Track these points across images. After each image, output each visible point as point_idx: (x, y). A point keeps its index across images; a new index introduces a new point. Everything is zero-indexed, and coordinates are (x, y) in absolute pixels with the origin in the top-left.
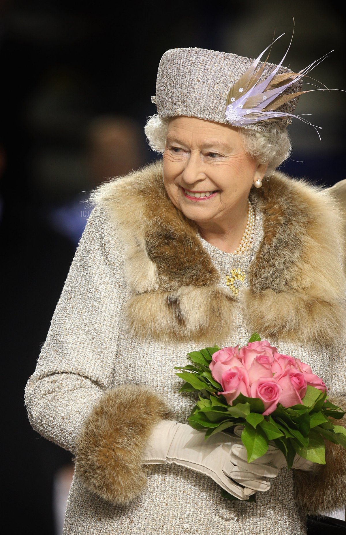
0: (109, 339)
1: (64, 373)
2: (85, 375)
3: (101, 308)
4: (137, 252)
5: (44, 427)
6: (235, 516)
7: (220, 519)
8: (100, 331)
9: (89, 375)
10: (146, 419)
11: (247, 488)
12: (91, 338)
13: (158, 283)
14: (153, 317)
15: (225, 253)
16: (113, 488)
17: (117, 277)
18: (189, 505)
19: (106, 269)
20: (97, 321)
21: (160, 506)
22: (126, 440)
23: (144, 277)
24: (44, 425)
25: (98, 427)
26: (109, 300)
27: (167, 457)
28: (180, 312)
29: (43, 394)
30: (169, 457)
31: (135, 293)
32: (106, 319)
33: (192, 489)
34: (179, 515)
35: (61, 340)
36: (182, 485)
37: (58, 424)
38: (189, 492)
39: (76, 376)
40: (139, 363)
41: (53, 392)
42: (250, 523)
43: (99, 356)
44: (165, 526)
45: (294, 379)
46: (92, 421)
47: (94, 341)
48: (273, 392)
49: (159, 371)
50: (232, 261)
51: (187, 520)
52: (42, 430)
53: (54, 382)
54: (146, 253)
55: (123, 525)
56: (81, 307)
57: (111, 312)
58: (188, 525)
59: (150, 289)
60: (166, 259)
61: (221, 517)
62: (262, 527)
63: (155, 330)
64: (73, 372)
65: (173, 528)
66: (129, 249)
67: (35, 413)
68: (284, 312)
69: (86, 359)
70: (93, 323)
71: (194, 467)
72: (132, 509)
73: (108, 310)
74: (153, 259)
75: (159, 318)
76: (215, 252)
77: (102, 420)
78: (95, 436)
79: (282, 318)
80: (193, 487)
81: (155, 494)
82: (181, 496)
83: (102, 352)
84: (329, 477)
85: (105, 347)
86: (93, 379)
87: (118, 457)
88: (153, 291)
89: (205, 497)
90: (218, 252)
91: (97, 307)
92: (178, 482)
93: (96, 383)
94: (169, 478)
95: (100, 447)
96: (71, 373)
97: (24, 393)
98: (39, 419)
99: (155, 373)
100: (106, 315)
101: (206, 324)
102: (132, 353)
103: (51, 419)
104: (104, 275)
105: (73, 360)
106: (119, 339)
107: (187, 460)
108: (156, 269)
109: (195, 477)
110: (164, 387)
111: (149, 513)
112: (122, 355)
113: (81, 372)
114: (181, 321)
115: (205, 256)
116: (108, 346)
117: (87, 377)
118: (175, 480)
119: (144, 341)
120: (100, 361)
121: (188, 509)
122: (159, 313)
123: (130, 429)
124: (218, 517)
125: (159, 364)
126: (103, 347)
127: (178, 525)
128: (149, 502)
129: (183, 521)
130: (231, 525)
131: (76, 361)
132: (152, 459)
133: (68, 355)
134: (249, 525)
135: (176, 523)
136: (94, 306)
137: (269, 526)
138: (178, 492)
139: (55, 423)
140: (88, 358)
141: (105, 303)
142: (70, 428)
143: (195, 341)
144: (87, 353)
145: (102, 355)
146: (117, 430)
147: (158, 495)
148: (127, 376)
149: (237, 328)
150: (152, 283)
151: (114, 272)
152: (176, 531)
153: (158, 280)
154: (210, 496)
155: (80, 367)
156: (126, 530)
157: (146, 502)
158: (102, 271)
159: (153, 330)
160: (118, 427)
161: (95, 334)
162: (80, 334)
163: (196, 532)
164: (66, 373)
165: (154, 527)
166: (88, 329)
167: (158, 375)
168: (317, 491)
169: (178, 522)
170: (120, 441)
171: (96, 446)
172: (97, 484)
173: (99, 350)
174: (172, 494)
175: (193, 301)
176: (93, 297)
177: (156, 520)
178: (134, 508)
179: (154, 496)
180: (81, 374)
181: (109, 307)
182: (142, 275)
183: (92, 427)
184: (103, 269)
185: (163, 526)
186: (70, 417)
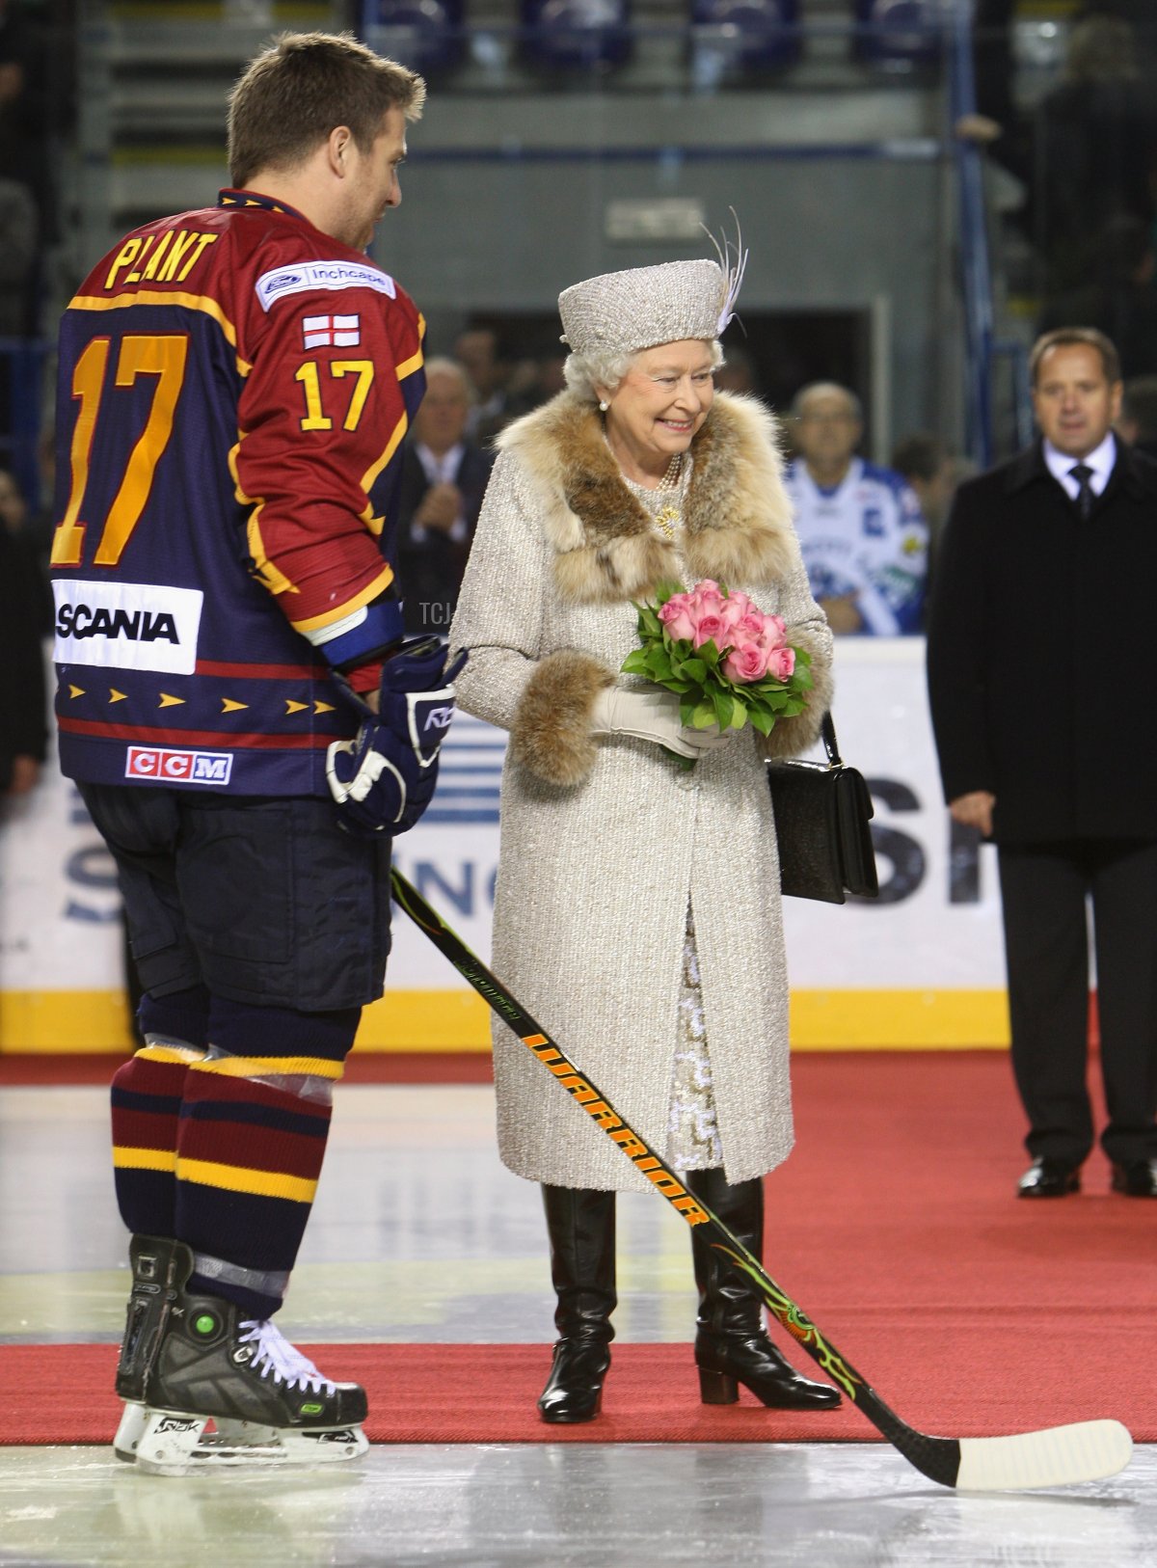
0: (532, 605)
1: (482, 646)
2: (506, 645)
4: (556, 505)
7: (680, 789)
8: (519, 597)
13: (585, 538)
14: (583, 579)
17: (535, 534)
19: (521, 525)
20: (516, 585)
21: (612, 783)
22: (567, 721)
23: (568, 533)
26: (528, 561)
27: (611, 729)
28: (614, 570)
30: (614, 729)
31: (560, 553)
32: (526, 583)
39: (498, 649)
40: (573, 629)
43: (520, 624)
47: (514, 608)
49: (597, 636)
50: (663, 499)
51: (642, 795)
53: (472, 658)
54: (567, 505)
56: (495, 570)
57: (532, 574)
58: (644, 800)
59: (576, 547)
60: (590, 508)
61: (680, 787)
63: (584, 594)
64: (492, 644)
65: (627, 806)
66: (547, 501)
68: (727, 553)
69: (506, 629)
70: (511, 587)
71: (645, 736)
73: (528, 573)
74: (576, 511)
75: (589, 580)
77: (537, 701)
78: (531, 720)
81: (604, 770)
82: (634, 768)
83: (524, 619)
85: (527, 613)
87: (561, 740)
88: (581, 548)
90: (646, 491)
91: (514, 570)
93: (521, 652)
94: (620, 752)
96: (490, 645)
101: (644, 579)
102: (564, 619)
104: (519, 532)
105: (491, 632)
106: (544, 604)
108: (581, 522)
111: (598, 792)
112: (550, 621)
113: (501, 643)
114: (615, 580)
115: (632, 499)
116: (530, 612)
117: (508, 648)
120: (522, 630)
122: (589, 575)
128: (598, 780)
130: (692, 794)
131: (494, 633)
133: (484, 626)
140: (508, 629)
141: (524, 564)
142: (501, 710)
144: (507, 622)
145: (524, 622)
146: (556, 711)
147: (608, 771)
150: (579, 539)
151: (532, 528)
153: (585, 535)
155: (499, 638)
157: (594, 780)
158: (517, 528)
159: (582, 594)
160: (557, 707)
162: (496, 601)
163: (652, 807)
164: (485, 646)
165: (605, 807)
166: (505, 595)
167: (596, 642)
168: (782, 735)
170: (561, 722)
174: (624, 768)
175: (626, 555)
176: (508, 558)
177: (607, 799)
179: (603, 773)
180: (501, 645)
181: (529, 569)
182: (566, 531)
183: (527, 710)
184: (518, 525)
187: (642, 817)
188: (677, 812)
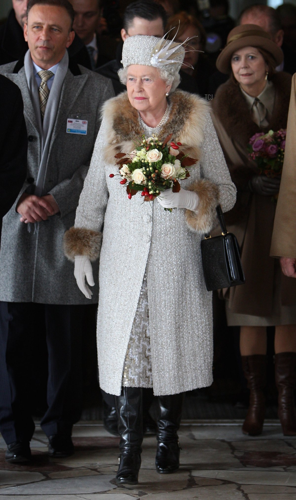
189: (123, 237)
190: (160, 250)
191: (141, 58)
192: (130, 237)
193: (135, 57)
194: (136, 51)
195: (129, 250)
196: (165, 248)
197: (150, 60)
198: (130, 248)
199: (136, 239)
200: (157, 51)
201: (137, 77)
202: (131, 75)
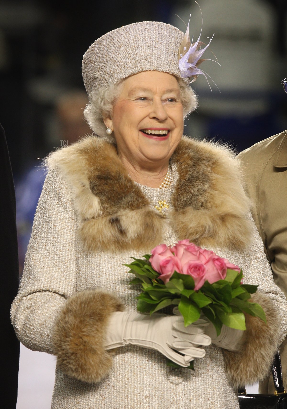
0: (69, 260)
1: (37, 292)
2: (54, 290)
3: (59, 238)
4: (83, 191)
5: (28, 337)
6: (182, 381)
7: (171, 384)
8: (61, 256)
9: (57, 290)
10: (103, 310)
11: (187, 355)
12: (55, 262)
13: (102, 210)
14: (100, 232)
15: (152, 189)
16: (86, 368)
17: (70, 213)
18: (145, 376)
19: (60, 209)
20: (58, 249)
21: (124, 381)
22: (89, 328)
24: (28, 335)
25: (66, 323)
26: (65, 231)
27: (124, 340)
28: (121, 226)
29: (23, 310)
30: (125, 339)
31: (85, 220)
32: (65, 246)
33: (146, 363)
34: (139, 386)
35: (32, 269)
36: (138, 361)
37: (38, 331)
38: (144, 367)
39: (47, 293)
40: (94, 272)
41: (30, 307)
42: (193, 387)
43: (63, 275)
44: (129, 396)
45: (216, 262)
46: (62, 320)
47: (57, 264)
48: (201, 270)
49: (110, 275)
50: (159, 194)
51: (145, 389)
52: (28, 340)
53: (30, 299)
54: (90, 191)
55: (98, 402)
56: (44, 242)
57: (68, 239)
59: (96, 216)
60: (107, 192)
61: (172, 383)
62: (203, 390)
63: (103, 241)
64: (44, 289)
65: (136, 397)
66: (77, 190)
67: (20, 327)
68: (203, 222)
69: (53, 278)
70: (55, 250)
71: (145, 344)
72: (103, 389)
73: (65, 239)
74: (96, 195)
75: (105, 232)
76: (144, 189)
77: (68, 316)
78: (65, 330)
79: (202, 226)
80: (147, 362)
81: (118, 373)
82: (139, 370)
83: (65, 271)
84: (251, 350)
85: (66, 266)
86: (60, 293)
87: (85, 342)
88: (99, 216)
89: (157, 368)
90: (147, 188)
91: (56, 238)
92: (135, 360)
93: (63, 296)
95: (70, 337)
96: (43, 291)
97: (10, 316)
98: (24, 331)
99: (107, 277)
100: (64, 242)
101: (142, 232)
102: (89, 266)
103: (32, 328)
104: (59, 214)
105: (43, 280)
106: (77, 259)
107: (139, 339)
108: (99, 200)
109: (148, 354)
110: (116, 287)
111: (116, 389)
112: (81, 270)
113: (50, 288)
114: (122, 232)
115: (136, 187)
116: (68, 265)
117: (55, 292)
118: (132, 359)
119: (96, 255)
120: (64, 279)
121: (145, 380)
122: (104, 229)
123: (91, 319)
124: (169, 383)
125: (110, 269)
126: (65, 267)
127: (139, 393)
128: (115, 380)
129: (143, 389)
130: (180, 388)
131: (45, 281)
132: (113, 343)
133: (38, 277)
134: (193, 389)
135: (137, 392)
136: (54, 238)
137: (208, 390)
138: (135, 367)
139: (36, 330)
140: (54, 278)
141: (62, 234)
142: (46, 331)
143: (136, 250)
144: (53, 274)
145: (65, 273)
146: (81, 322)
147: (121, 373)
148: (87, 285)
149: (168, 238)
150: (97, 210)
151: (67, 209)
152: (139, 398)
153: (102, 208)
154: (161, 367)
155: (49, 284)
156: (101, 405)
157: (112, 380)
158: (58, 211)
159: (101, 241)
160: (82, 319)
161: (57, 258)
162: (46, 261)
163: (154, 397)
164: (39, 291)
165: (121, 399)
166: (51, 256)
167: (110, 278)
168: (242, 364)
169: (139, 391)
170: (85, 329)
171: (67, 337)
172: (74, 368)
173: (62, 270)
174: (131, 370)
175: (130, 219)
176: (53, 231)
177: (121, 393)
178: (104, 388)
179: (118, 375)
180: (51, 290)
181: (66, 236)
182: (89, 205)
183: (62, 324)
184: (58, 210)
185: (127, 396)
186: (46, 322)
187: (147, 405)
188: (172, 400)
189: (128, 379)
190: (195, 399)
191: (163, 59)
192: (142, 376)
193: (153, 58)
194: (155, 47)
195: (145, 401)
196: (203, 396)
197: (178, 63)
198: (146, 398)
199: (156, 380)
200: (185, 48)
201: (155, 93)
202: (145, 90)
